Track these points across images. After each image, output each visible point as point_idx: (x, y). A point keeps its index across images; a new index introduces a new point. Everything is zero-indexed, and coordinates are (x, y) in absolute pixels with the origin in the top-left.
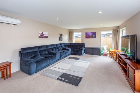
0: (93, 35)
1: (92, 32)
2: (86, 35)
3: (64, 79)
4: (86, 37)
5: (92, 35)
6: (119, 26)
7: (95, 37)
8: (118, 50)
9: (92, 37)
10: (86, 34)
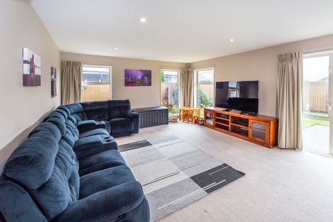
0: (146, 78)
1: (141, 71)
2: (126, 76)
3: (214, 184)
4: (128, 84)
5: (143, 78)
6: (190, 64)
7: (150, 84)
8: (189, 106)
9: (142, 83)
10: (128, 74)
